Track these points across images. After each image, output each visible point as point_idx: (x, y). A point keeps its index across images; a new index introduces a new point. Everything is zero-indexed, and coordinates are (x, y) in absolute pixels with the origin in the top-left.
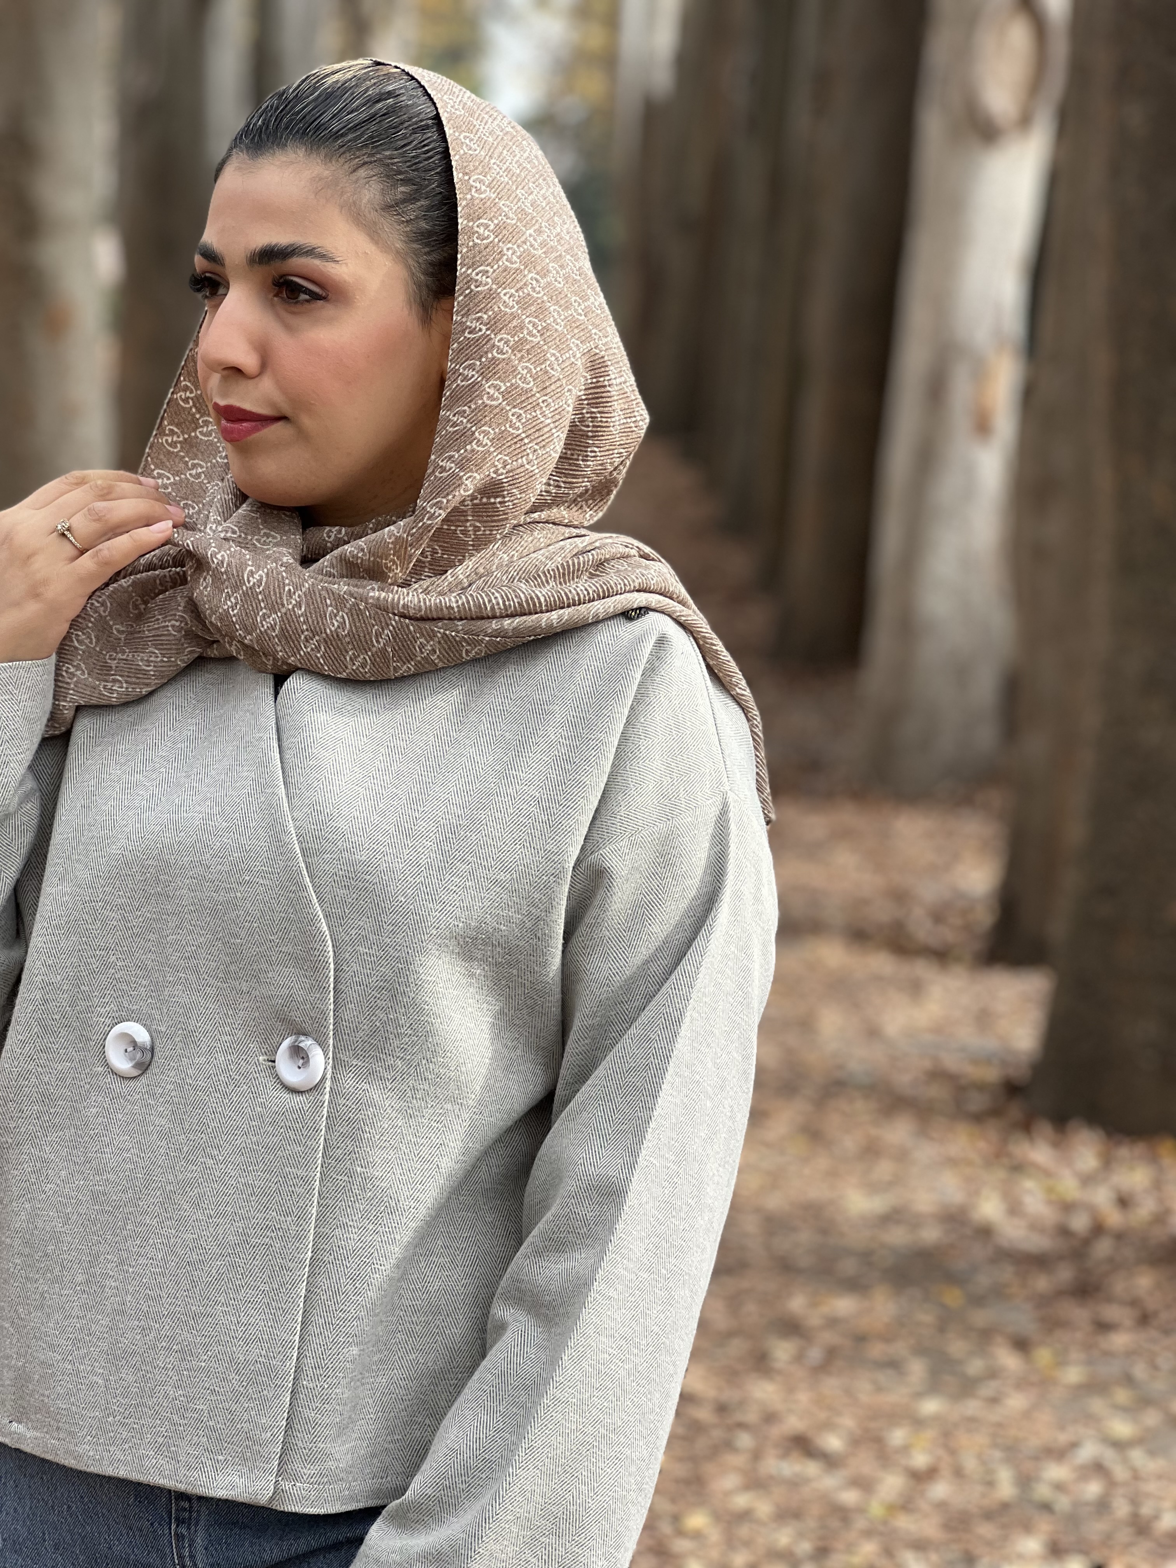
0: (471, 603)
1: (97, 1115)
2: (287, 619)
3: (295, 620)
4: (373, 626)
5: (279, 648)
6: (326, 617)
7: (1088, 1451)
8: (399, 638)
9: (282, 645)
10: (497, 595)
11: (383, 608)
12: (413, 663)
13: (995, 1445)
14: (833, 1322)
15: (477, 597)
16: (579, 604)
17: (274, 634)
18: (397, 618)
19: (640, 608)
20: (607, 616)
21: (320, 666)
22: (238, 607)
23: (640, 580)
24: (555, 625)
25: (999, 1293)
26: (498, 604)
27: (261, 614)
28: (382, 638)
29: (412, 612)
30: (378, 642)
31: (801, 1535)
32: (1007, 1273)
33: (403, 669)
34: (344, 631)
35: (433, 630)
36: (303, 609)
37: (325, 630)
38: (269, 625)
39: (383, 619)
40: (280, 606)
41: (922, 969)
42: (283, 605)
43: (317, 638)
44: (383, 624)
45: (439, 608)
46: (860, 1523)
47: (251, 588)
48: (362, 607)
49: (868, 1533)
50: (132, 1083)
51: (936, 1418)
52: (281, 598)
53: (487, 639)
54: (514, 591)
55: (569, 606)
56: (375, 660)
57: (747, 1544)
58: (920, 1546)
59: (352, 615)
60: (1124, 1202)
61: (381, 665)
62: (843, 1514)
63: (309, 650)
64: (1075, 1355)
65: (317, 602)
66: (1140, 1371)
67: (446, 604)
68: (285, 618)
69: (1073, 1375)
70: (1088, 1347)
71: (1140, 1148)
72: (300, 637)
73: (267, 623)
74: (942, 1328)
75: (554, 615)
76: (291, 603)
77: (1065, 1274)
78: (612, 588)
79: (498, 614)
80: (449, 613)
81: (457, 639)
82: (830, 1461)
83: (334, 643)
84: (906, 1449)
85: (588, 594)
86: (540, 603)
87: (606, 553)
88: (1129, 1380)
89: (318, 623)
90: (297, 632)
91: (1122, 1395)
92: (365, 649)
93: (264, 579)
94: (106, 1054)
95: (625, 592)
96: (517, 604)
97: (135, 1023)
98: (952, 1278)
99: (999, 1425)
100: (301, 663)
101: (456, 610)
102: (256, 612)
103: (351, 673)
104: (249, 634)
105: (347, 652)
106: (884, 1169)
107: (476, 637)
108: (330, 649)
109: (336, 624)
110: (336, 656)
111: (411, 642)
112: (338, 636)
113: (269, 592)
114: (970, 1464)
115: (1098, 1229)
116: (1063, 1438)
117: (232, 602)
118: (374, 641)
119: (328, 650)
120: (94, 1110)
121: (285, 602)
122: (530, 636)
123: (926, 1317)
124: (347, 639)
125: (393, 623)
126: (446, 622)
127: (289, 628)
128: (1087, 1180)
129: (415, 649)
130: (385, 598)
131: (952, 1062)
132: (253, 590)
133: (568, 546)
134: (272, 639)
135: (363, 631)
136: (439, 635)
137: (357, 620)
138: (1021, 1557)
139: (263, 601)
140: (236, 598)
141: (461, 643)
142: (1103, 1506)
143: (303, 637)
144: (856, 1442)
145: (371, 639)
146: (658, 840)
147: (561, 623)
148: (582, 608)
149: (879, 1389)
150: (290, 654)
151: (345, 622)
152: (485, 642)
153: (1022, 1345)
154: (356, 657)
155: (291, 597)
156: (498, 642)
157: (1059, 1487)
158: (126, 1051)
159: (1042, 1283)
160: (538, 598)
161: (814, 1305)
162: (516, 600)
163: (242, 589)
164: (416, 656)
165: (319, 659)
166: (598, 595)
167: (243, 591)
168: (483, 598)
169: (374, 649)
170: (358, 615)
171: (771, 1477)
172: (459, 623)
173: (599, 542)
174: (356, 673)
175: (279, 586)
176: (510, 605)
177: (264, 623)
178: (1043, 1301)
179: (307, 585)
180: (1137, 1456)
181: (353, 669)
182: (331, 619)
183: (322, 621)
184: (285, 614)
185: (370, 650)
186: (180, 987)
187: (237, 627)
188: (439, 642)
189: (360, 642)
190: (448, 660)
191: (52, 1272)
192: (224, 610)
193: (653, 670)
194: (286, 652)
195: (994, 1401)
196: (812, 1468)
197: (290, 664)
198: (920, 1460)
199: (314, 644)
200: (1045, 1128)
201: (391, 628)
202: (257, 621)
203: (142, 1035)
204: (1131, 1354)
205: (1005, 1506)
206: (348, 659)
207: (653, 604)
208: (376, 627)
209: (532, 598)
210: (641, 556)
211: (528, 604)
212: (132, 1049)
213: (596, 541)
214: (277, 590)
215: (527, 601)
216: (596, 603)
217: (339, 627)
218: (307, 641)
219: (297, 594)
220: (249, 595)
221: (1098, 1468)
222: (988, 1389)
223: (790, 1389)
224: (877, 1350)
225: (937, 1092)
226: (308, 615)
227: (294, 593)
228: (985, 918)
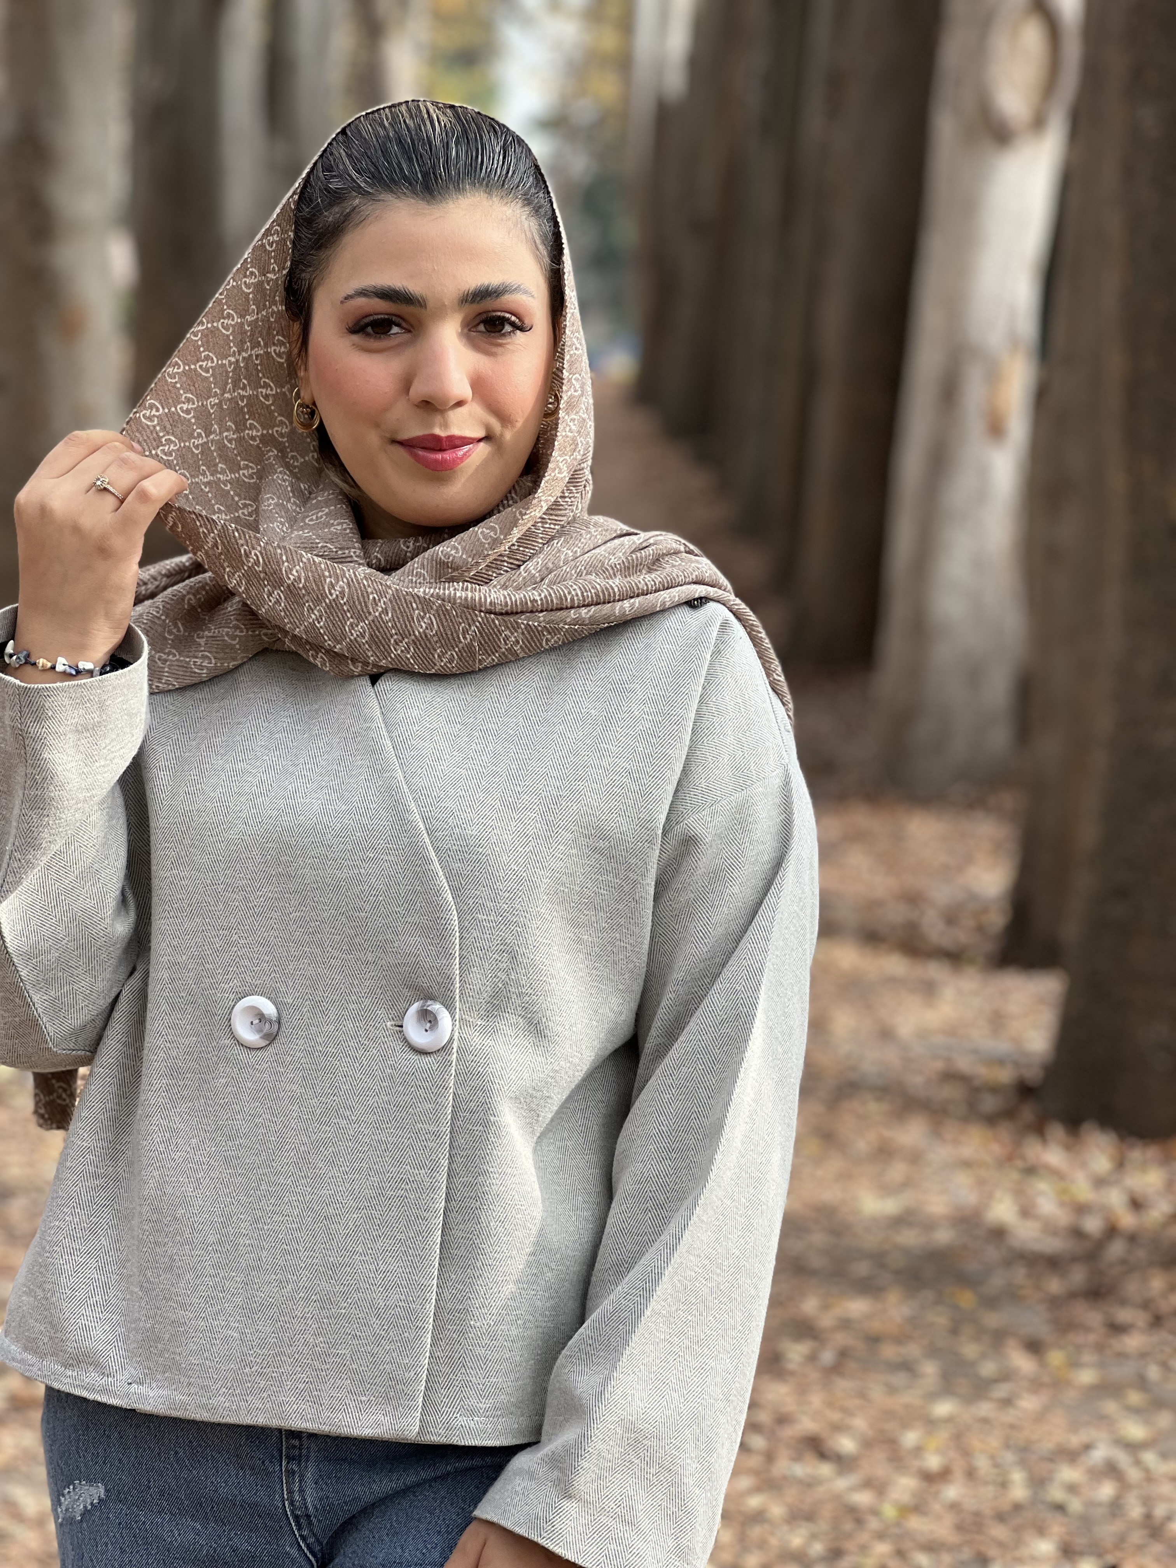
0: (553, 595)
1: (227, 1085)
2: (376, 625)
3: (383, 625)
4: (460, 623)
5: (370, 654)
6: (413, 619)
7: (1100, 1454)
8: (486, 633)
9: (373, 651)
10: (575, 587)
11: (469, 607)
12: (497, 655)
13: (1007, 1446)
14: (845, 1324)
15: (557, 590)
16: (647, 594)
17: (364, 641)
18: (482, 614)
19: (701, 598)
20: (672, 605)
21: (410, 666)
22: (324, 619)
23: (697, 573)
24: (627, 613)
25: (1012, 1295)
26: (577, 595)
27: (348, 623)
28: (468, 634)
29: (498, 609)
30: (465, 638)
31: (814, 1537)
32: (1020, 1274)
33: (488, 661)
34: (432, 631)
35: (517, 623)
36: (390, 615)
37: (414, 632)
38: (358, 633)
39: (469, 617)
40: (367, 615)
41: (935, 970)
42: (370, 613)
43: (406, 640)
44: (470, 621)
45: (524, 603)
46: (873, 1524)
47: (334, 600)
48: (448, 608)
49: (881, 1536)
50: (259, 1053)
51: (949, 1420)
52: (366, 606)
53: (567, 627)
54: (590, 583)
55: (638, 596)
56: (462, 655)
57: (762, 1545)
58: (931, 1547)
59: (439, 615)
60: (1136, 1204)
61: (468, 659)
62: (856, 1515)
63: (399, 652)
64: (1088, 1357)
65: (403, 607)
66: (1153, 1372)
67: (530, 597)
68: (373, 625)
69: (1086, 1377)
70: (1100, 1348)
71: (1152, 1152)
72: (389, 641)
73: (356, 631)
74: (954, 1331)
75: (626, 604)
76: (377, 610)
77: (1078, 1276)
78: (675, 580)
79: (576, 605)
80: (533, 605)
81: (540, 628)
82: (843, 1463)
83: (422, 643)
84: (918, 1451)
85: (655, 584)
86: (614, 593)
87: (662, 548)
88: (1142, 1383)
89: (406, 626)
90: (387, 636)
91: (1135, 1398)
92: (452, 646)
93: (347, 590)
94: (232, 1026)
95: (685, 584)
96: (594, 595)
97: (259, 997)
98: (965, 1280)
99: (1012, 1427)
100: (392, 664)
101: (539, 602)
102: (343, 622)
103: (439, 669)
104: (338, 643)
105: (435, 650)
106: (897, 1171)
107: (556, 626)
108: (419, 649)
109: (424, 626)
110: (425, 655)
111: (496, 635)
112: (426, 636)
113: (354, 602)
114: (982, 1464)
115: (1112, 1231)
116: (1075, 1441)
117: (315, 615)
118: (462, 638)
119: (417, 650)
120: (223, 1081)
121: (371, 611)
122: (604, 624)
123: (940, 1319)
124: (435, 639)
125: (480, 619)
126: (528, 614)
127: (378, 634)
128: (1100, 1182)
129: (500, 641)
130: (472, 597)
131: (964, 1064)
132: (337, 602)
133: (627, 543)
134: (362, 646)
135: (450, 629)
136: (523, 626)
137: (444, 620)
138: (1034, 1559)
139: (349, 611)
140: (320, 611)
141: (542, 633)
142: (1116, 1507)
143: (392, 641)
144: (867, 1444)
145: (458, 636)
146: (736, 808)
147: (633, 611)
148: (650, 597)
149: (892, 1390)
150: (381, 658)
151: (432, 623)
152: (564, 630)
153: (1034, 1347)
154: (443, 654)
155: (377, 605)
156: (576, 630)
157: (1072, 1489)
158: (252, 1023)
159: (1055, 1285)
160: (613, 589)
161: (826, 1307)
162: (593, 591)
163: (325, 602)
164: (501, 648)
165: (409, 660)
166: (664, 586)
167: (326, 604)
168: (563, 591)
169: (461, 646)
170: (445, 615)
171: (785, 1478)
172: (541, 615)
173: (652, 539)
174: (444, 669)
175: (362, 594)
176: (588, 596)
177: (353, 631)
178: (1055, 1302)
179: (390, 591)
180: (1150, 1458)
181: (441, 666)
182: (419, 621)
183: (410, 624)
184: (373, 621)
185: (457, 646)
186: (306, 961)
187: (326, 637)
188: (523, 633)
189: (448, 640)
190: (529, 650)
191: (181, 1235)
192: (310, 623)
193: (719, 652)
194: (378, 657)
195: (1007, 1403)
196: (825, 1469)
197: (381, 666)
198: (933, 1462)
199: (404, 647)
200: (1057, 1131)
201: (478, 624)
202: (345, 630)
203: (269, 1008)
204: (1143, 1355)
205: (1017, 1507)
206: (436, 656)
207: (711, 594)
208: (463, 625)
209: (607, 588)
210: (686, 552)
211: (604, 594)
212: (257, 1021)
213: (650, 538)
214: (362, 600)
215: (603, 591)
216: (662, 593)
217: (427, 628)
218: (397, 644)
219: (382, 602)
220: (334, 607)
221: (1111, 1470)
222: (1001, 1391)
223: (802, 1391)
224: (889, 1351)
225: (949, 1092)
226: (396, 620)
227: (379, 600)
228: (997, 920)
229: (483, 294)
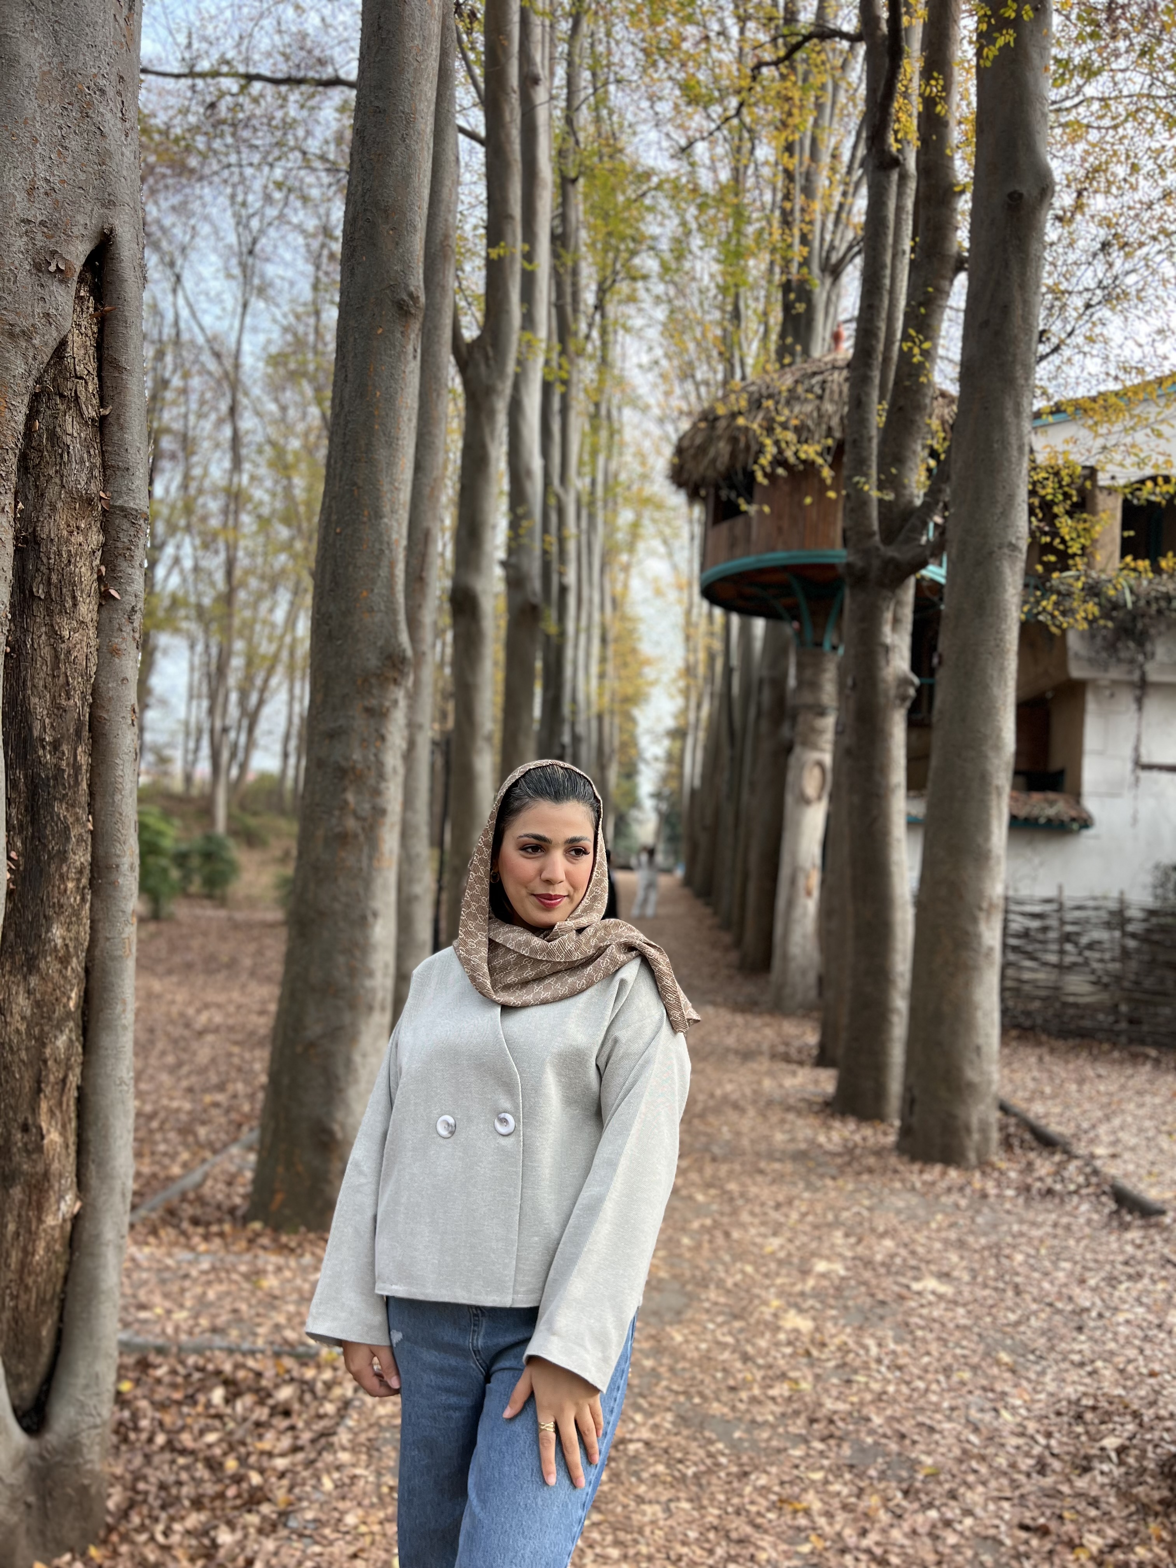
7: (856, 1209)
13: (826, 1206)
14: (774, 1171)
25: (825, 1164)
32: (828, 1158)
41: (794, 1067)
50: (447, 1139)
51: (808, 1198)
64: (850, 1181)
66: (871, 1186)
69: (850, 1187)
70: (854, 1179)
71: (868, 1124)
74: (808, 1173)
77: (847, 1158)
84: (799, 1206)
88: (867, 1189)
91: (866, 1193)
94: (437, 1128)
97: (449, 1116)
98: (811, 1159)
99: (828, 1201)
114: (819, 1211)
115: (856, 1146)
116: (848, 1205)
120: (433, 1152)
123: (803, 1170)
128: (852, 1133)
131: (807, 1096)
142: (861, 1224)
149: (789, 1189)
153: (834, 1178)
157: (847, 1218)
158: (445, 1127)
159: (839, 1161)
178: (839, 1166)
180: (871, 1210)
186: (465, 1099)
195: (826, 1194)
198: (804, 1210)
200: (838, 1117)
203: (451, 1121)
204: (867, 1181)
205: (831, 1223)
212: (447, 1126)
221: (859, 1214)
222: (823, 1190)
224: (788, 1179)
225: (802, 1105)
228: (815, 1052)
229: (574, 840)
